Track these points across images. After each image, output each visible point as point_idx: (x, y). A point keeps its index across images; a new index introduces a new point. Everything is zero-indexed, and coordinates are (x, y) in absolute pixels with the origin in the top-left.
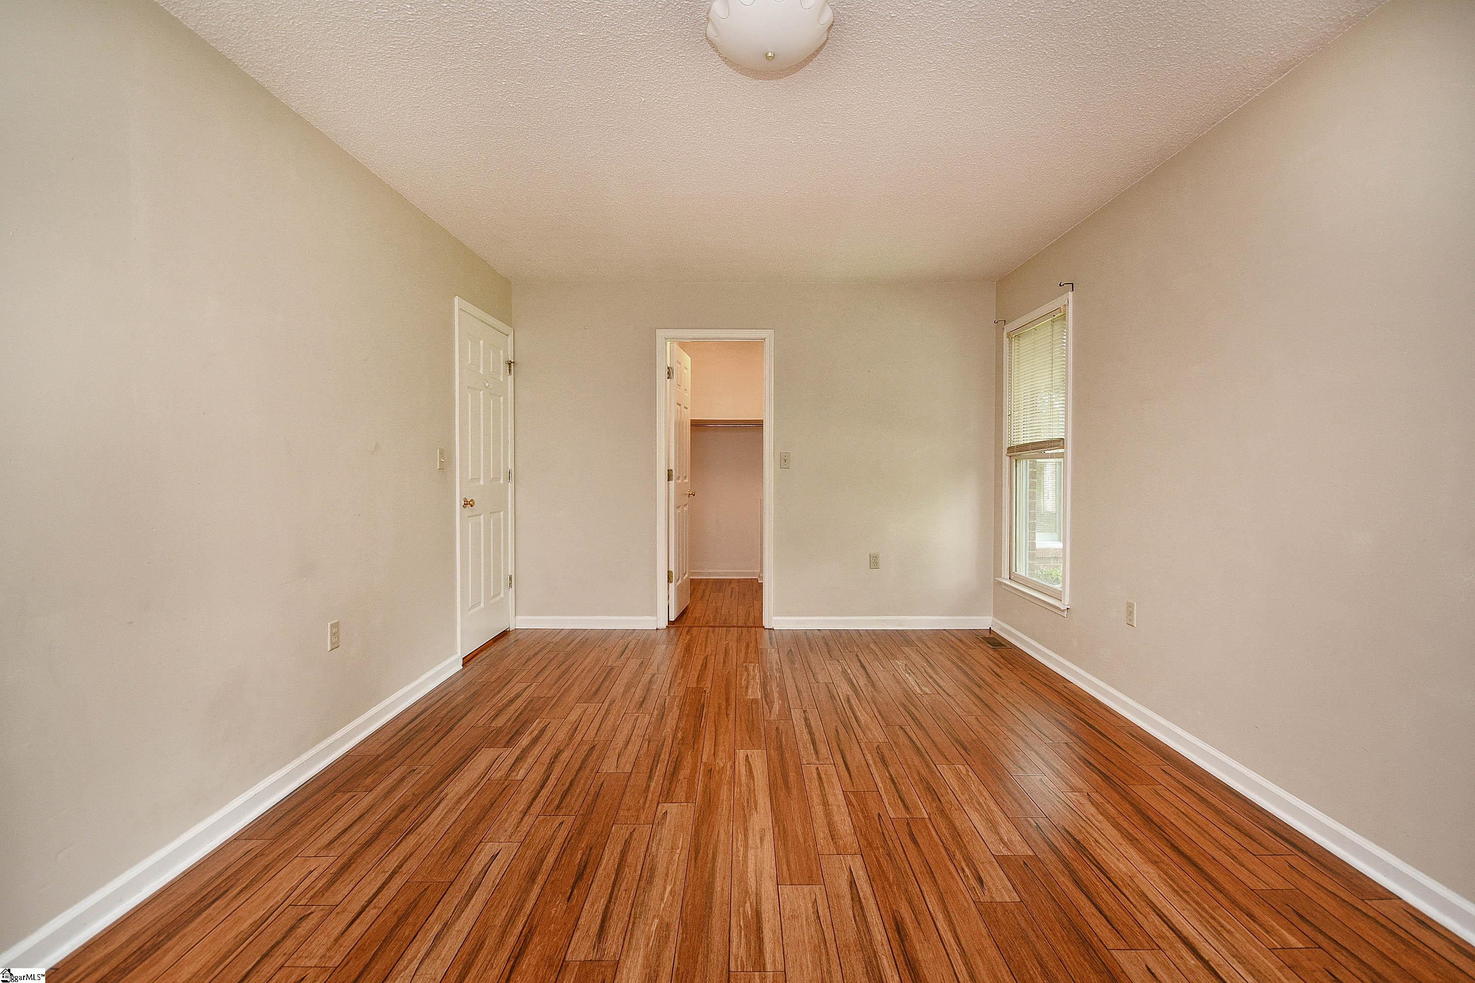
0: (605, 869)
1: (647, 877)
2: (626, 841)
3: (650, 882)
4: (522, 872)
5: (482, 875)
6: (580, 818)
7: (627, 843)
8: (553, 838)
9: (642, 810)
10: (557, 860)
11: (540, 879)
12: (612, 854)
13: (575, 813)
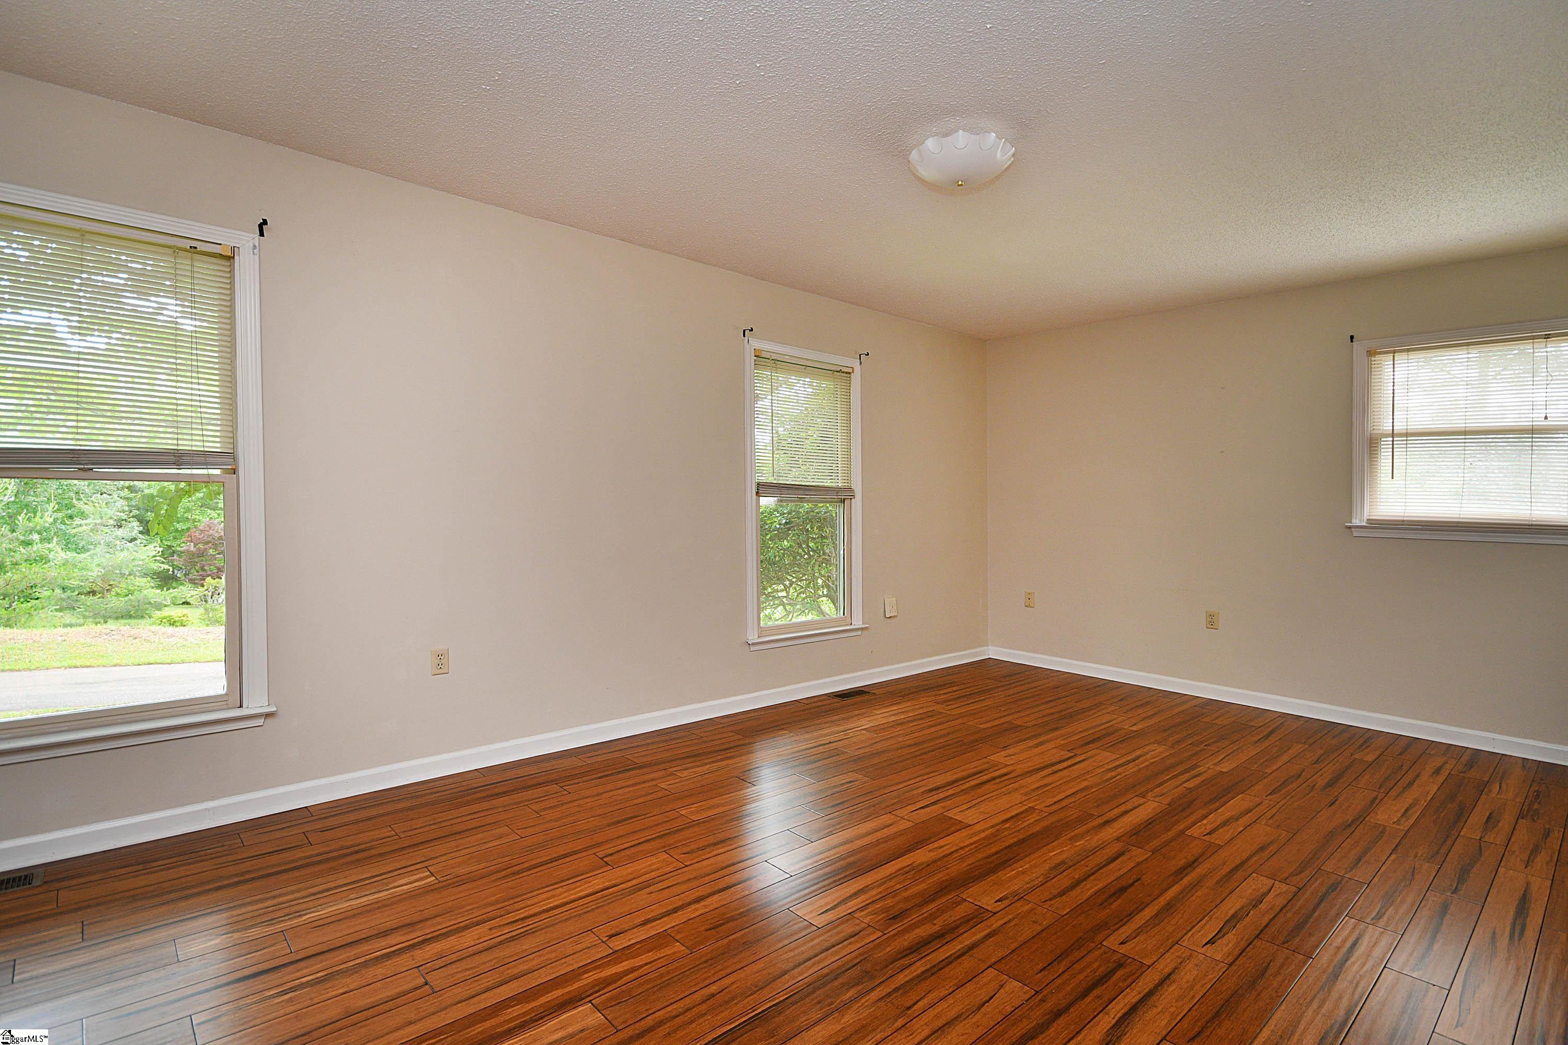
0: (1096, 885)
1: (1060, 867)
2: (1061, 896)
3: (1063, 863)
4: (1180, 915)
5: (1224, 930)
6: (1099, 938)
7: (1063, 893)
8: (1138, 932)
9: (1020, 915)
10: (1139, 909)
11: (1162, 901)
12: (1082, 892)
13: (1100, 948)
